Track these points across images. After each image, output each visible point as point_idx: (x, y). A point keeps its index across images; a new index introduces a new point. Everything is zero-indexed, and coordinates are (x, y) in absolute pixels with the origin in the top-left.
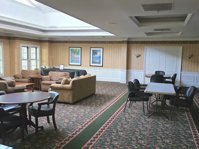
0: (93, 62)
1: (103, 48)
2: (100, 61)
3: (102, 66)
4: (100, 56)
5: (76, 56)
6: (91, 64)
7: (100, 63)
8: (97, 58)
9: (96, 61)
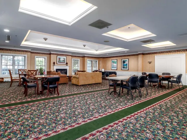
0: (123, 68)
1: (128, 59)
2: (127, 67)
3: (128, 70)
4: (127, 64)
5: (115, 64)
6: (122, 69)
7: (127, 68)
8: (125, 65)
9: (125, 67)
